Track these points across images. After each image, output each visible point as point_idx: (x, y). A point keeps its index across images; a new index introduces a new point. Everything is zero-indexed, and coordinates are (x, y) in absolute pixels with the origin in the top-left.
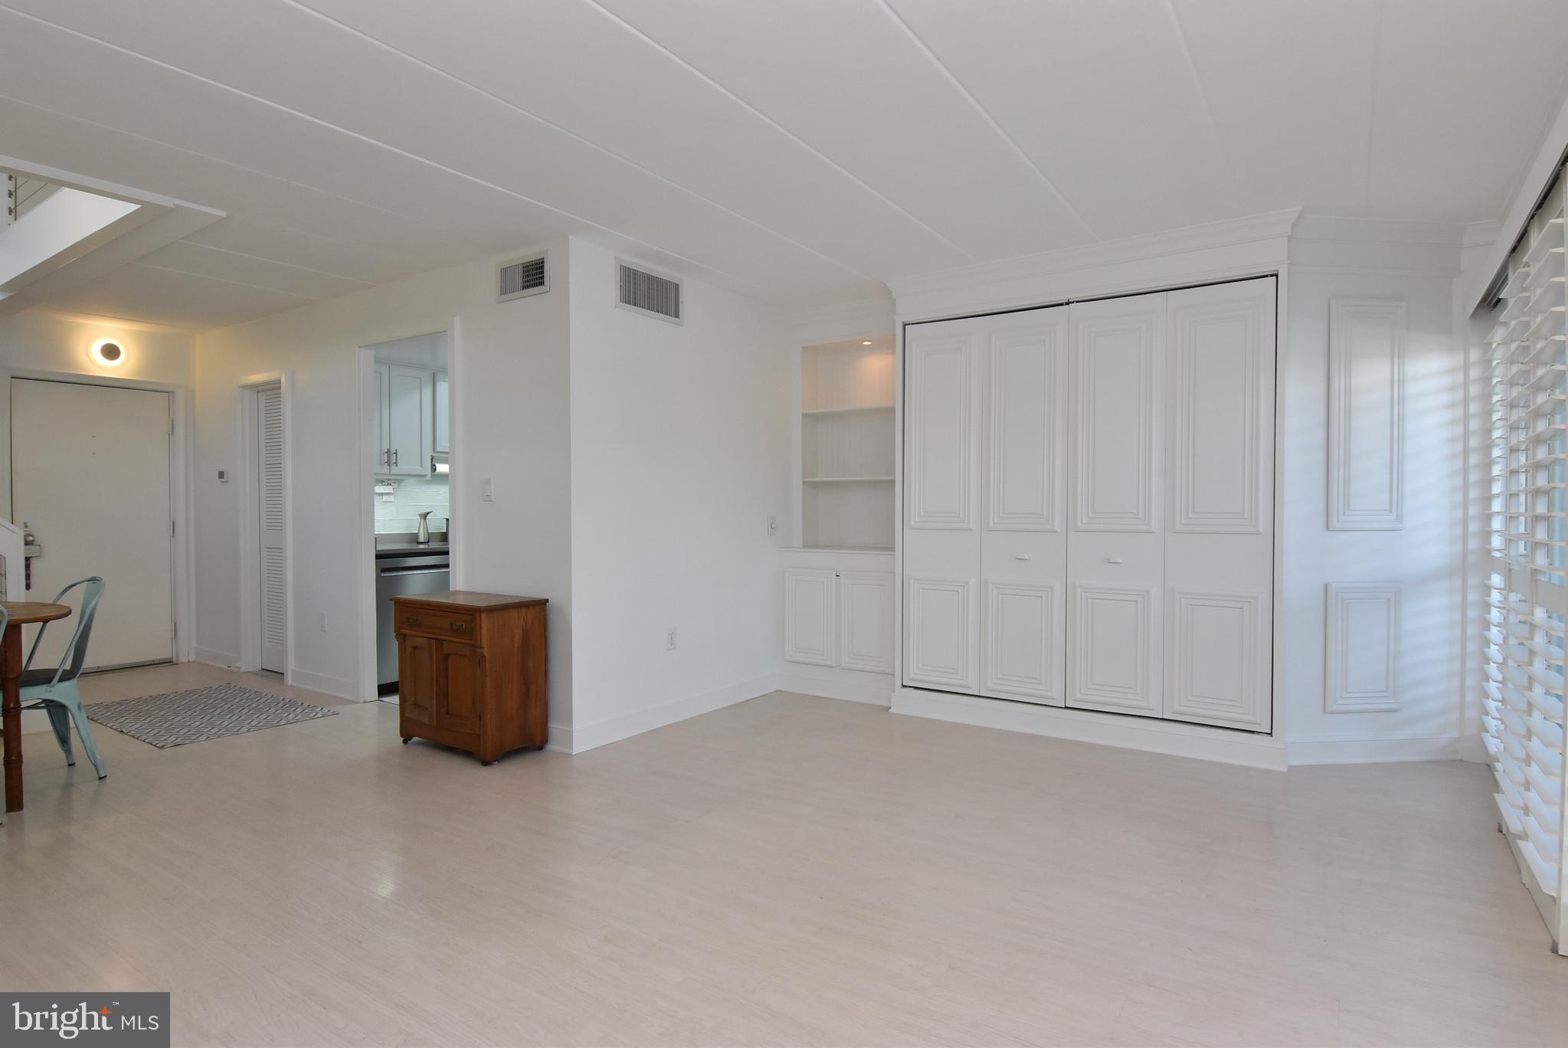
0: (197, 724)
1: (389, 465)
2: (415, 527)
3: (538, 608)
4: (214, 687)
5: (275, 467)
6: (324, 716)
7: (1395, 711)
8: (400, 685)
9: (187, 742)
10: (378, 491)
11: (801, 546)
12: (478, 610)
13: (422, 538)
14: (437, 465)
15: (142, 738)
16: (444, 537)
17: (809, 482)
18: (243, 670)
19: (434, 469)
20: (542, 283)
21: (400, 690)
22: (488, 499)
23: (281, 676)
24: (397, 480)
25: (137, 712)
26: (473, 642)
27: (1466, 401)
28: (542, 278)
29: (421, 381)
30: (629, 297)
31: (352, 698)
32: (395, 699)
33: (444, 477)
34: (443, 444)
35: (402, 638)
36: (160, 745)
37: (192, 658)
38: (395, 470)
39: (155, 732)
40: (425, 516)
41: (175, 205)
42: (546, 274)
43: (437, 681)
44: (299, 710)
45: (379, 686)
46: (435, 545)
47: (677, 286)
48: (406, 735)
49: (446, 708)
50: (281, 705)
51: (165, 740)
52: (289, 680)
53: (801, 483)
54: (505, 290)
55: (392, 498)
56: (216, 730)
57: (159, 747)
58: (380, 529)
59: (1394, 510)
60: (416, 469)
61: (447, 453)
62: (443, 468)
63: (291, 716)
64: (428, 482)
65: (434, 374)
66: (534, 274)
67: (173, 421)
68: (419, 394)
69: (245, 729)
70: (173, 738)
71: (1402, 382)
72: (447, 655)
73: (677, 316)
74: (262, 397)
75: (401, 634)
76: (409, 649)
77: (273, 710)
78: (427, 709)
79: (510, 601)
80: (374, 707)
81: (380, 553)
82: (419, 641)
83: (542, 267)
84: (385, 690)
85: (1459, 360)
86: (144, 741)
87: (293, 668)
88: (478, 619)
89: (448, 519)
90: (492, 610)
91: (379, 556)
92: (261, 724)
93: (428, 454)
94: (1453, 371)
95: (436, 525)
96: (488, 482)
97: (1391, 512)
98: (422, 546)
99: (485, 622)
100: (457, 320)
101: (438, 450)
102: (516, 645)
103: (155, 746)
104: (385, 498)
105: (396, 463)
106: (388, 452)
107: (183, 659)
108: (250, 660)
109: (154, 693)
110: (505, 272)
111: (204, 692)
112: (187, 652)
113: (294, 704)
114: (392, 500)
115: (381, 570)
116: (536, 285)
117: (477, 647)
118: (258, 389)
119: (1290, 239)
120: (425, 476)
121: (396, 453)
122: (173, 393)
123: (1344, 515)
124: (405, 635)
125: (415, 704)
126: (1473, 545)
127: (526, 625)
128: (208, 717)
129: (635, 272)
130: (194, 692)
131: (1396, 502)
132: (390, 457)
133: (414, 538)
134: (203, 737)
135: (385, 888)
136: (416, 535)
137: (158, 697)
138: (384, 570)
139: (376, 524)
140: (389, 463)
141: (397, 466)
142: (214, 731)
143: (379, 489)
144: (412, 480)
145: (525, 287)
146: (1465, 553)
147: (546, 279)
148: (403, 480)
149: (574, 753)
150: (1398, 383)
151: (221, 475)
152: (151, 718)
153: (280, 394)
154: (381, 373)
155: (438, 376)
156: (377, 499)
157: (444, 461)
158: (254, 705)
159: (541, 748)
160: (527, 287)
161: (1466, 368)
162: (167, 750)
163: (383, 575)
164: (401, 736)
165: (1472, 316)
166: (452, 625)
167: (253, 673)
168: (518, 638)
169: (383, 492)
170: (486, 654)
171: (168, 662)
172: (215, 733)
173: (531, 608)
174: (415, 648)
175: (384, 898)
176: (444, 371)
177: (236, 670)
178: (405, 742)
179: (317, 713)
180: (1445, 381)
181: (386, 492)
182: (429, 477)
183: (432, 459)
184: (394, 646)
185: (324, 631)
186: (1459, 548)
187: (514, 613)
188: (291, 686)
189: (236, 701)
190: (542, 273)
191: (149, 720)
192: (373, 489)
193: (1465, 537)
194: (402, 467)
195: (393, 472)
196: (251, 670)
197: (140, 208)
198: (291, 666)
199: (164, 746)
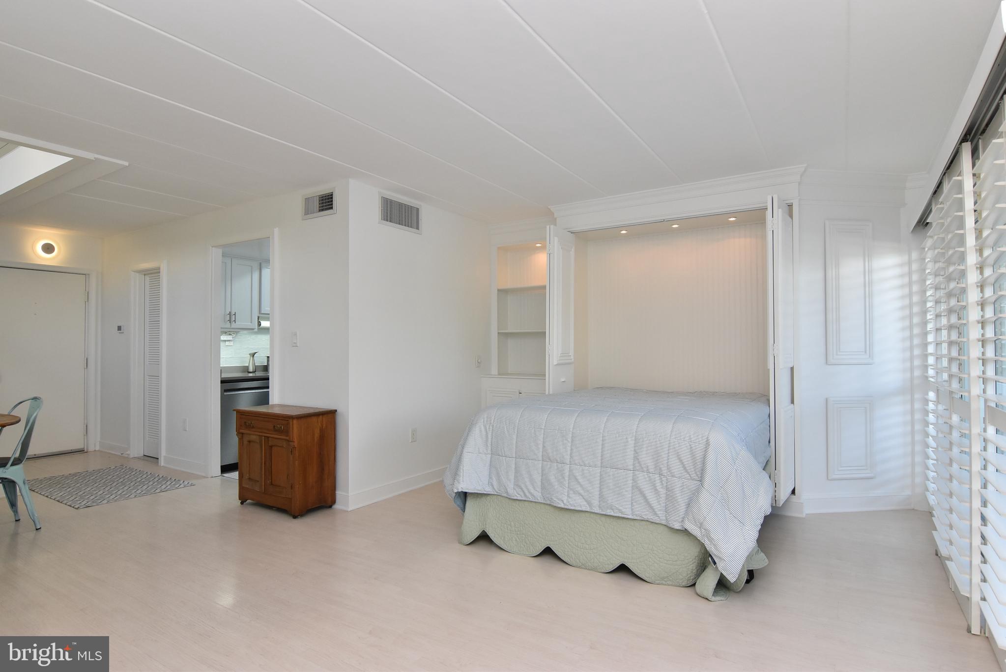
0: (101, 492)
1: (230, 322)
2: (247, 362)
3: (330, 416)
4: (112, 468)
5: (155, 323)
6: (185, 486)
7: (871, 478)
8: (239, 464)
9: (94, 504)
10: (223, 339)
11: (497, 373)
12: (292, 418)
13: (251, 369)
14: (261, 321)
15: (65, 502)
16: (266, 368)
17: (503, 333)
18: (132, 456)
19: (259, 324)
20: (331, 208)
21: (239, 469)
22: (295, 345)
23: (157, 460)
24: (235, 332)
25: (61, 485)
26: (287, 438)
27: (910, 284)
28: (332, 204)
29: (252, 269)
30: (387, 216)
31: (203, 474)
32: (235, 475)
33: (266, 330)
34: (266, 309)
35: (241, 435)
36: (76, 507)
37: (97, 448)
38: (234, 325)
39: (73, 498)
40: (253, 355)
41: (95, 158)
42: (334, 202)
43: (265, 463)
44: (168, 483)
45: (221, 466)
46: (259, 374)
47: (418, 210)
48: (243, 500)
49: (270, 481)
50: (156, 479)
51: (80, 503)
52: (162, 462)
53: (497, 333)
54: (307, 212)
55: (231, 344)
56: (113, 496)
57: (76, 508)
58: (224, 364)
59: (868, 352)
60: (248, 324)
61: (269, 314)
62: (265, 324)
63: (164, 487)
64: (256, 333)
65: (260, 263)
66: (326, 202)
67: (88, 293)
68: (251, 276)
69: (133, 496)
70: (85, 502)
71: (870, 271)
72: (271, 447)
73: (418, 228)
74: (147, 278)
75: (241, 433)
76: (245, 442)
77: (151, 483)
78: (258, 481)
79: (312, 411)
80: (218, 481)
81: (224, 379)
82: (253, 438)
83: (332, 198)
84: (226, 469)
85: (905, 258)
86: (66, 504)
87: (164, 455)
88: (291, 423)
89: (268, 357)
90: (300, 417)
91: (223, 382)
92: (143, 492)
93: (256, 314)
94: (901, 265)
95: (260, 361)
96: (296, 334)
97: (866, 352)
98: (251, 375)
99: (295, 426)
100: (276, 230)
101: (262, 312)
102: (316, 440)
103: (73, 507)
104: (227, 343)
105: (235, 321)
106: (230, 314)
107: (91, 448)
108: (136, 450)
109: (73, 472)
110: (307, 200)
111: (106, 471)
112: (94, 443)
113: (165, 479)
114: (232, 345)
115: (224, 391)
116: (328, 209)
117: (291, 441)
118: (146, 273)
119: (799, 184)
120: (253, 329)
121: (235, 314)
122: (89, 274)
123: (837, 355)
124: (243, 434)
125: (249, 479)
126: (917, 373)
127: (322, 427)
128: (109, 488)
129: (391, 201)
130: (99, 471)
131: (868, 348)
132: (231, 317)
133: (246, 369)
134: (105, 501)
135: (226, 600)
136: (247, 367)
137: (75, 475)
138: (226, 391)
139: (222, 360)
140: (230, 321)
141: (235, 323)
142: (112, 497)
143: (223, 338)
144: (245, 332)
145: (321, 210)
146: (912, 379)
147: (334, 206)
148: (239, 332)
149: (349, 510)
150: (868, 272)
151: (119, 328)
152: (70, 489)
153: (160, 276)
154: (226, 263)
155: (263, 265)
156: (222, 344)
157: (267, 319)
158: (139, 479)
159: (330, 507)
160: (322, 210)
161: (910, 263)
162: (81, 511)
163: (225, 394)
164: (239, 499)
165: (912, 231)
166: (274, 427)
167: (139, 458)
168: (317, 435)
169: (226, 339)
170: (296, 446)
171: (81, 451)
172: (113, 499)
173: (325, 416)
174: (249, 442)
175: (226, 607)
176: (267, 261)
177: (126, 456)
178: (242, 503)
179: (180, 485)
180: (897, 271)
181: (228, 339)
182: (256, 330)
183: (258, 318)
184: (234, 439)
185: (186, 431)
186: (908, 375)
187: (314, 419)
188: (163, 466)
189: (127, 477)
190: (332, 201)
191: (69, 490)
192: (220, 338)
193: (912, 370)
194: (238, 324)
195: (233, 327)
196: (135, 456)
197: (71, 160)
198: (163, 454)
199: (79, 507)
